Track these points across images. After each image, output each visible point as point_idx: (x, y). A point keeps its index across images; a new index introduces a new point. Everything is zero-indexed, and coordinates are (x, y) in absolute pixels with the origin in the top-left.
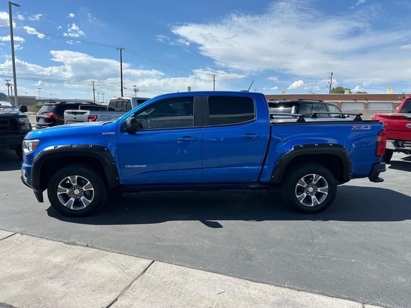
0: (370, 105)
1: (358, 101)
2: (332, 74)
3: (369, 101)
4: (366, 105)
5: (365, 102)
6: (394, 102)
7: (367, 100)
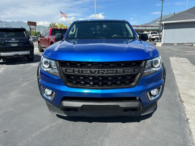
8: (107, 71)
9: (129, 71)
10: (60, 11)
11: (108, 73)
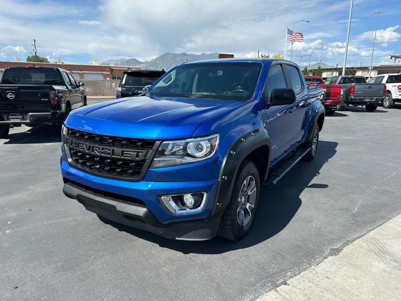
0: (85, 76)
1: (73, 72)
2: (35, 41)
3: (83, 72)
4: (82, 76)
5: (80, 72)
6: (104, 73)
7: (82, 71)
8: (103, 149)
9: (130, 154)
10: (289, 30)
11: (102, 153)
